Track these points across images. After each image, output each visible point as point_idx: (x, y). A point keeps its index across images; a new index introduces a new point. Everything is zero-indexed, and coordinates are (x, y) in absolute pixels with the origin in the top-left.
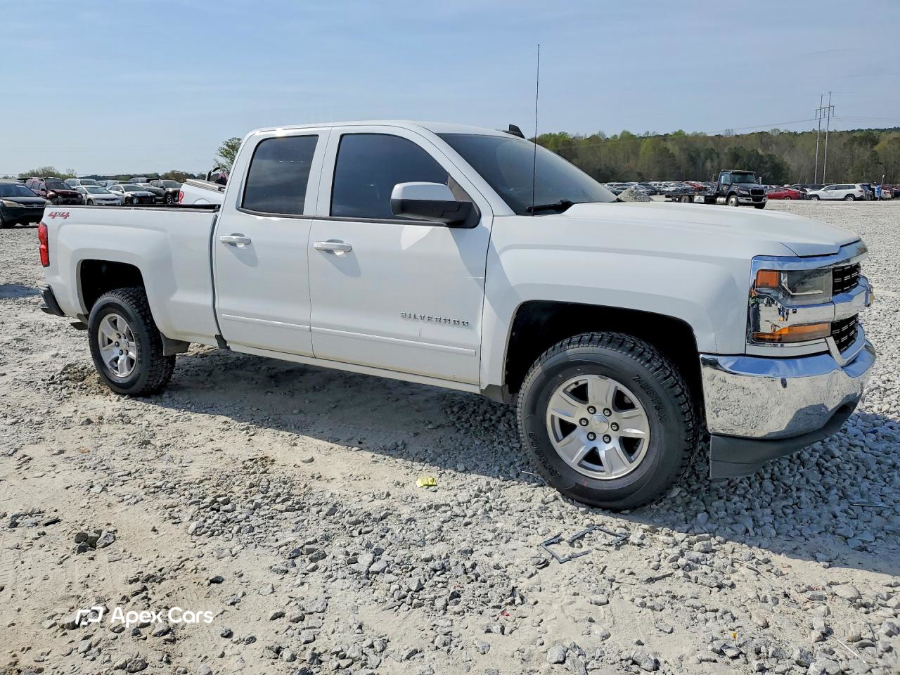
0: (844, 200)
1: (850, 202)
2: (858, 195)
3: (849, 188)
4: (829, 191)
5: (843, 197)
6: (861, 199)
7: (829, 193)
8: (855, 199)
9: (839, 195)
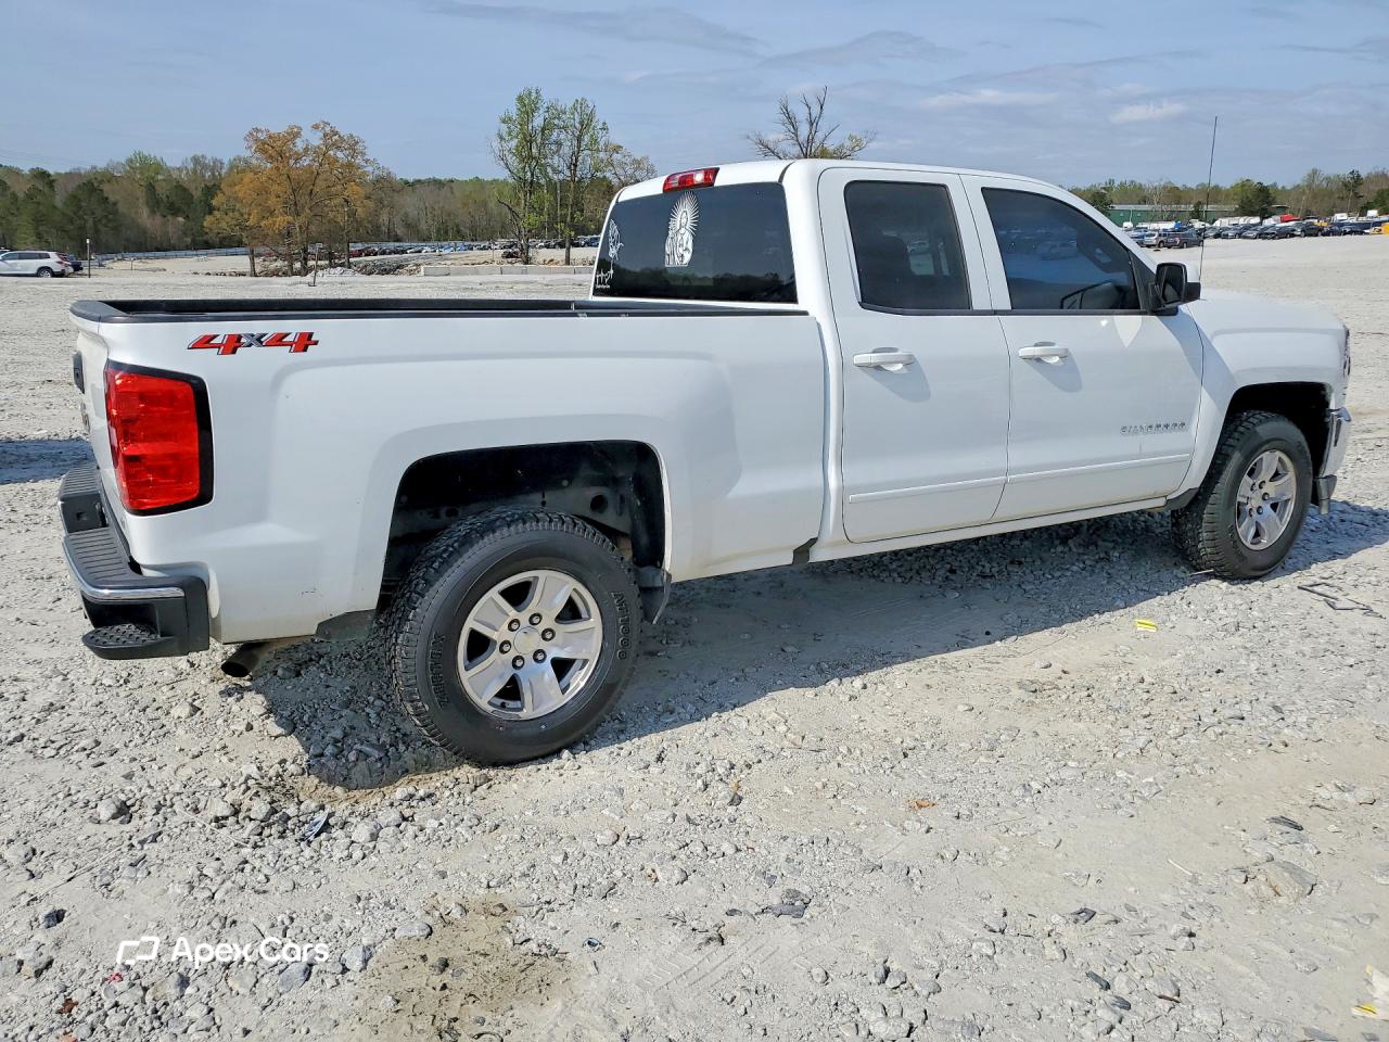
0: (37, 275)
1: (47, 279)
2: (57, 268)
3: (41, 257)
4: (9, 262)
5: (34, 272)
6: (61, 275)
7: (11, 265)
8: (54, 275)
9: (27, 268)
